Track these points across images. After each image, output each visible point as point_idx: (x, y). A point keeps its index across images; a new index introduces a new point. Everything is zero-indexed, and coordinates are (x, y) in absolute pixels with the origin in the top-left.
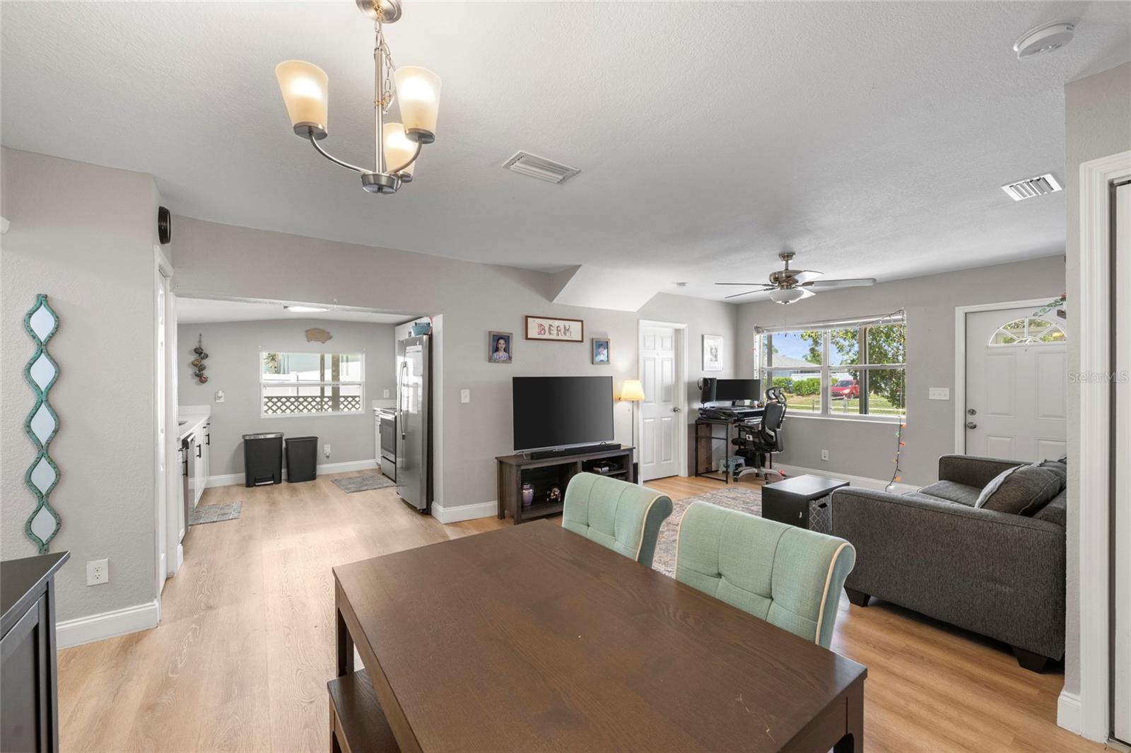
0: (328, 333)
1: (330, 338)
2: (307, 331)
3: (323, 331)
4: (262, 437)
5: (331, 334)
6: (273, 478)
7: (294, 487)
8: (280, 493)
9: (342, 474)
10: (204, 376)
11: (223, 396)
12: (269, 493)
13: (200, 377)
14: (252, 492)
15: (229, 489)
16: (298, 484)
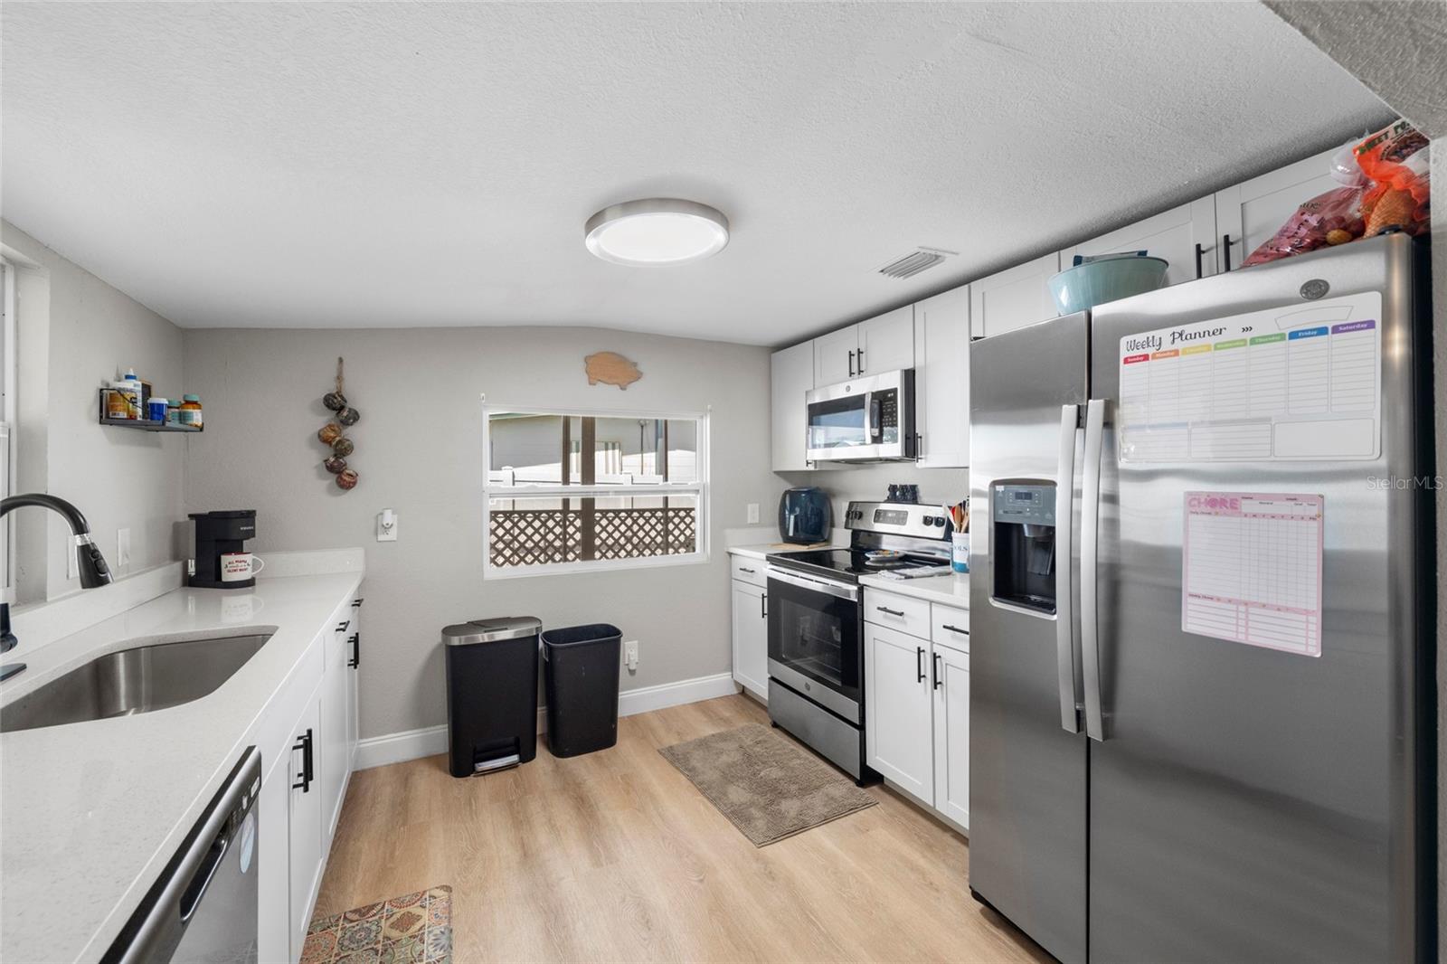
0: (635, 364)
1: (638, 376)
2: (586, 359)
3: (621, 361)
6: (514, 745)
7: (579, 785)
8: (550, 820)
9: (666, 715)
10: (347, 471)
11: (395, 524)
12: (519, 820)
13: (340, 472)
14: (470, 805)
15: (407, 779)
16: (581, 765)
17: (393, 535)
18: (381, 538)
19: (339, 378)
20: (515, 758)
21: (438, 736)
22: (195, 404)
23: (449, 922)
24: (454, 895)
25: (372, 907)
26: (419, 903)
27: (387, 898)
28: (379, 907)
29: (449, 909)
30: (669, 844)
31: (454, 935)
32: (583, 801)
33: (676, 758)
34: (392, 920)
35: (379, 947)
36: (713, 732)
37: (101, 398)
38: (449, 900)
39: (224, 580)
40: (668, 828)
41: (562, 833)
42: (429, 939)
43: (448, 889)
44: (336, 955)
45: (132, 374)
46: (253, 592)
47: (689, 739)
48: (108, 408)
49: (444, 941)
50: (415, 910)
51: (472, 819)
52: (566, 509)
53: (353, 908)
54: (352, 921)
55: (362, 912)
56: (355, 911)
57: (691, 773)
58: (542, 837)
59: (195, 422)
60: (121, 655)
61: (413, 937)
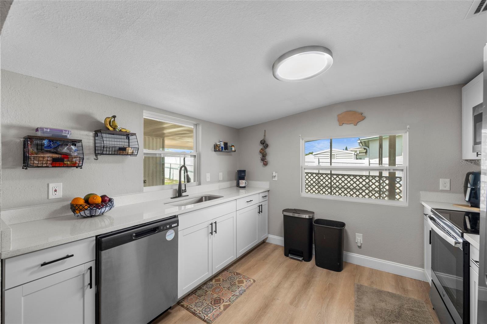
0: (362, 114)
1: (364, 118)
2: (338, 116)
3: (355, 113)
5: (364, 115)
7: (313, 277)
8: (293, 282)
9: (374, 273)
10: (265, 161)
11: (277, 175)
12: (286, 276)
13: (264, 161)
14: (280, 264)
15: (275, 250)
16: (321, 272)
17: (276, 179)
18: (274, 179)
19: (265, 136)
20: (301, 258)
22: (233, 146)
23: (247, 289)
24: (254, 284)
25: (240, 274)
26: (246, 280)
27: (244, 274)
28: (240, 275)
29: (250, 286)
30: (320, 316)
31: (245, 292)
32: (308, 283)
33: (360, 290)
34: (240, 280)
35: (232, 283)
36: (390, 291)
37: (215, 147)
38: (252, 284)
39: (240, 186)
40: (325, 311)
41: (292, 287)
42: (240, 289)
43: (254, 281)
44: (226, 279)
45: (221, 141)
46: (245, 189)
47: (375, 287)
48: (216, 148)
49: (241, 292)
50: (244, 281)
51: (277, 269)
52: (380, 176)
53: (237, 272)
54: (234, 274)
55: (238, 274)
56: (237, 273)
57: (359, 299)
58: (286, 285)
59: (233, 150)
60: (204, 197)
61: (238, 286)
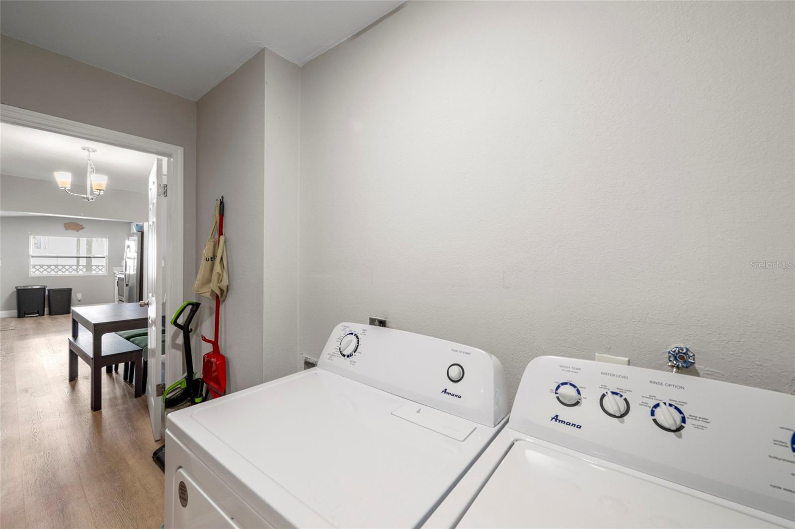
0: (82, 226)
1: (83, 228)
2: (65, 224)
3: (77, 224)
4: (30, 288)
5: (84, 226)
6: (38, 313)
20: (38, 315)
21: (15, 312)
